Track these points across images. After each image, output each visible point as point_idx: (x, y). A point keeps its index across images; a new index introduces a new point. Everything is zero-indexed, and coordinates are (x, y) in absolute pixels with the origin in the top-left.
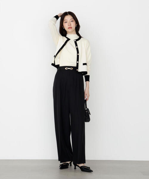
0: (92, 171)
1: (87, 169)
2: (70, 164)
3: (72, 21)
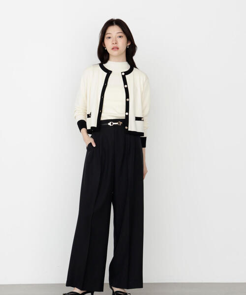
3: (120, 37)
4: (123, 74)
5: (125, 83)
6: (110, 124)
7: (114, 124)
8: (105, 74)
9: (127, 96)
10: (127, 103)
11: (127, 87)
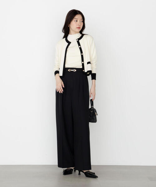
0: (97, 177)
1: (92, 175)
2: (74, 170)
9: (81, 52)
10: (82, 56)
11: (81, 47)
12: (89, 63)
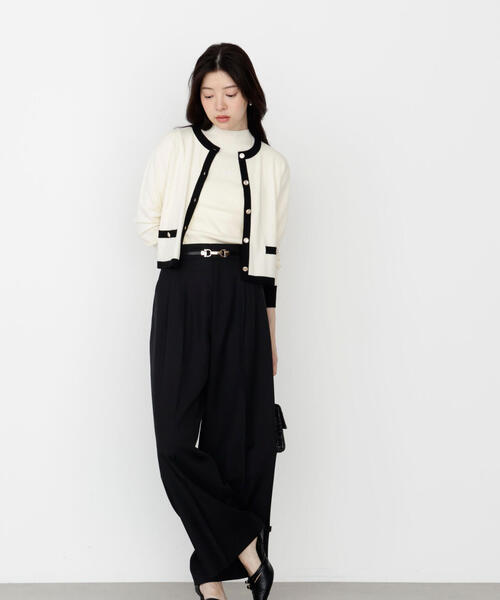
4: (242, 156)
5: (245, 175)
6: (204, 253)
7: (212, 253)
8: (206, 152)
9: (248, 204)
11: (249, 185)
12: (271, 250)
